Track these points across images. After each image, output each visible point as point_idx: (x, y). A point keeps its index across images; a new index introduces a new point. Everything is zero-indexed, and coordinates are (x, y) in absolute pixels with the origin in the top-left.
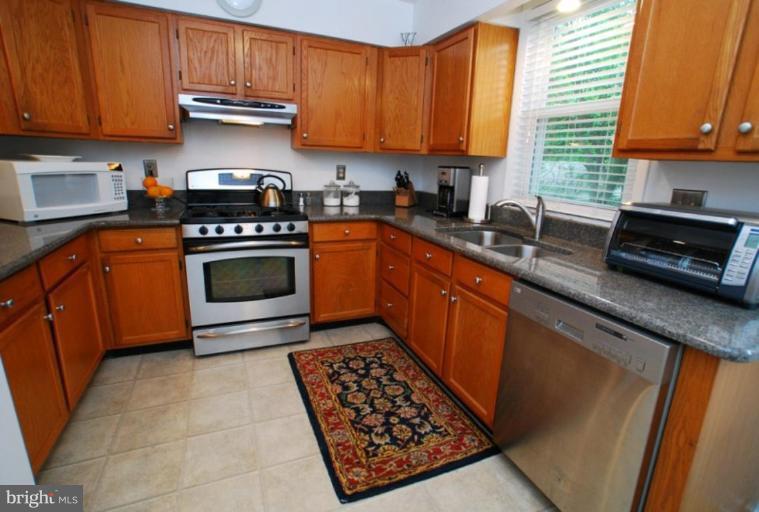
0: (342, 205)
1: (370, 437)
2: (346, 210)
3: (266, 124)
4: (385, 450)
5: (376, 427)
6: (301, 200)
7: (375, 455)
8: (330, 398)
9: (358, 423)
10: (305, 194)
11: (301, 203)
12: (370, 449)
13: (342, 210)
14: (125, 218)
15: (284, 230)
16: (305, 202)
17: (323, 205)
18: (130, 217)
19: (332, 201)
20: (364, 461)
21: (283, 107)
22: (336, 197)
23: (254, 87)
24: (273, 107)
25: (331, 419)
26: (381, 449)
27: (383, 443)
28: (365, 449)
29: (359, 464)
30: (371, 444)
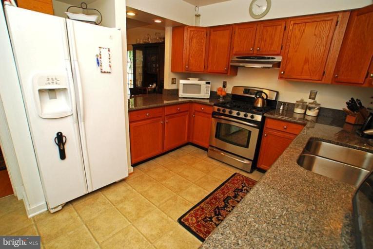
0: (305, 114)
1: (214, 216)
2: (307, 118)
3: (264, 67)
4: (211, 224)
5: (221, 216)
6: (282, 107)
7: (206, 222)
8: (224, 195)
9: (218, 209)
10: (284, 104)
11: (281, 108)
12: (207, 219)
13: (304, 117)
14: (208, 101)
15: (249, 118)
16: (283, 107)
17: (293, 111)
18: (210, 101)
19: (299, 110)
20: (200, 219)
21: (275, 58)
22: (302, 109)
23: (261, 50)
24: (269, 58)
25: (213, 201)
26: (211, 222)
27: (214, 222)
28: (206, 217)
29: (197, 218)
30: (211, 218)
